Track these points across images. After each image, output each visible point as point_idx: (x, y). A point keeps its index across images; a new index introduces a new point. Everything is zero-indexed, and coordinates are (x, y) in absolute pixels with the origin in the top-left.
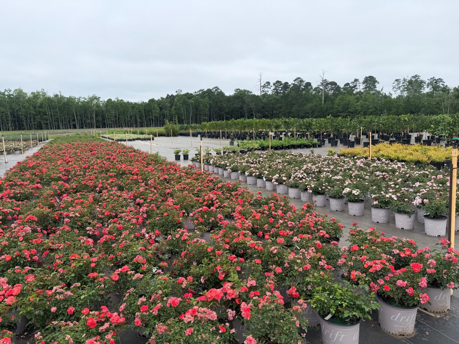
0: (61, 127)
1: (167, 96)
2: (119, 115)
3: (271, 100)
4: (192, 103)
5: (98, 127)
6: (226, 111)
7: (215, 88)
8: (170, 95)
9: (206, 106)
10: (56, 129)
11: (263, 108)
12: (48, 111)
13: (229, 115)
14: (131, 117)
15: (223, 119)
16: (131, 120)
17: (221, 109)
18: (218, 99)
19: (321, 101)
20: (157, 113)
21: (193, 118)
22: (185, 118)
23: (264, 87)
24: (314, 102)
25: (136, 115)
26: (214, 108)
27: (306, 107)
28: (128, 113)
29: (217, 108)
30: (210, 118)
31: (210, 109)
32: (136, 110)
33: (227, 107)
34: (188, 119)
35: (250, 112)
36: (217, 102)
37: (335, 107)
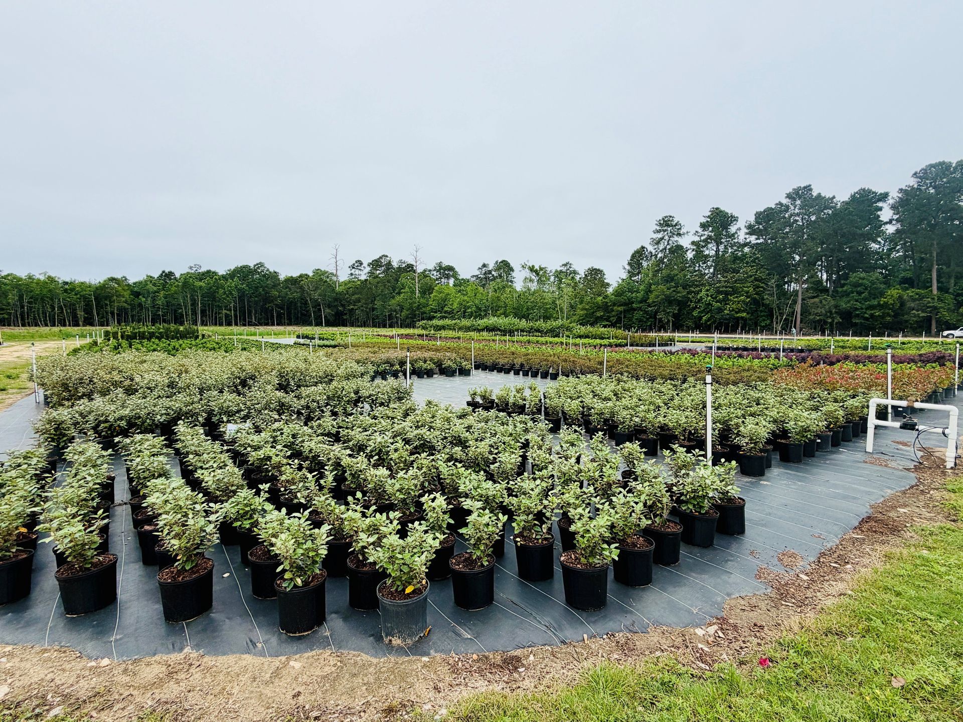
1: (162, 274)
2: (30, 303)
3: (349, 288)
4: (201, 287)
6: (276, 302)
7: (257, 264)
8: (167, 271)
9: (231, 294)
11: (336, 300)
13: (282, 308)
14: (60, 308)
15: (272, 316)
16: (62, 312)
17: (267, 299)
18: (259, 283)
19: (413, 292)
20: (126, 302)
21: (203, 312)
22: (186, 312)
23: (353, 268)
24: (402, 293)
25: (74, 305)
26: (251, 297)
27: (393, 302)
28: (52, 299)
29: (256, 297)
30: (243, 313)
31: (241, 298)
32: (76, 294)
33: (279, 296)
34: (194, 313)
35: (317, 305)
36: (257, 287)
37: (431, 303)
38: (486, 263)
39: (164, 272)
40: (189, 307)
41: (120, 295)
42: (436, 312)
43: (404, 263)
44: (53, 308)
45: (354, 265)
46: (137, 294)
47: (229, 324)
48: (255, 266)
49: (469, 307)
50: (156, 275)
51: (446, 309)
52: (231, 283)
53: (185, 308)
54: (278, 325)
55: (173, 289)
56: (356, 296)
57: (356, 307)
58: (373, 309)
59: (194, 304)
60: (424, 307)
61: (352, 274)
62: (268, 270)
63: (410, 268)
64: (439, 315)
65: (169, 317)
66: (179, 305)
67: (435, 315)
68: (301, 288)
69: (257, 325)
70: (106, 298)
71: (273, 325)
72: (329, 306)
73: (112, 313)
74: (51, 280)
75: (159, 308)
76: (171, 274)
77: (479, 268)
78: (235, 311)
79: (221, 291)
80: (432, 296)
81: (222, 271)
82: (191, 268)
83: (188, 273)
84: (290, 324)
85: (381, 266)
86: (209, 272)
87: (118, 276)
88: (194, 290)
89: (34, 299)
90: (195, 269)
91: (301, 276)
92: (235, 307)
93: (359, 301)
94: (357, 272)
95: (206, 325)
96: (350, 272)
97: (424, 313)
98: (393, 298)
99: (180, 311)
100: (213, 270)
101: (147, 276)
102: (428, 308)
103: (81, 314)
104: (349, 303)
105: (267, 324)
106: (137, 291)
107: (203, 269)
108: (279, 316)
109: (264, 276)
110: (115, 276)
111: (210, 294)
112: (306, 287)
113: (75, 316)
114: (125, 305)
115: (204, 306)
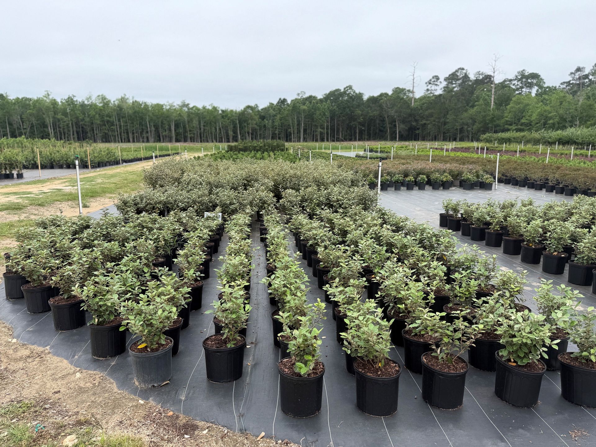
0: (131, 140)
1: (279, 101)
2: (204, 126)
3: (423, 104)
4: (304, 110)
5: (177, 141)
6: (359, 121)
7: (347, 87)
8: (282, 99)
9: (324, 114)
10: (124, 142)
11: (410, 115)
12: (116, 121)
13: (363, 125)
14: (220, 129)
15: (355, 133)
16: (221, 133)
17: (352, 118)
18: (347, 104)
19: (488, 104)
20: (256, 124)
21: (305, 130)
22: (293, 131)
23: (430, 83)
24: (475, 106)
25: (227, 127)
26: (340, 117)
27: (465, 115)
28: (215, 123)
29: (344, 116)
30: (333, 130)
31: (332, 118)
32: (228, 119)
33: (362, 115)
34: (299, 132)
35: (393, 122)
36: (344, 108)
37: (506, 115)
38: (581, 66)
39: (280, 99)
40: (296, 127)
41: (253, 119)
42: (511, 125)
43: (482, 74)
44: (216, 129)
45: (430, 80)
46: (263, 118)
47: (322, 140)
48: (345, 89)
49: (551, 118)
50: (275, 102)
51: (523, 121)
52: (325, 106)
53: (293, 128)
54: (359, 140)
55: (286, 112)
56: (430, 111)
57: (429, 122)
58: (445, 123)
59: (299, 125)
60: (498, 119)
61: (428, 90)
62: (354, 92)
63: (488, 79)
64: (514, 128)
65: (282, 135)
66: (289, 125)
67: (510, 127)
68: (381, 106)
69: (343, 141)
70: (246, 121)
71: (355, 140)
72: (403, 122)
73: (248, 133)
74: (215, 109)
75: (276, 128)
76: (285, 100)
77: (572, 73)
78: (327, 129)
79: (318, 113)
80: (508, 107)
81: (320, 96)
82: (298, 94)
83: (296, 99)
84: (369, 139)
85: (458, 80)
86: (310, 97)
87: (253, 104)
88: (299, 113)
89: (207, 123)
90: (301, 95)
91: (381, 95)
92: (327, 126)
93: (432, 116)
94: (434, 87)
95: (306, 141)
96: (426, 88)
97: (498, 126)
98: (466, 111)
99: (289, 130)
100: (313, 95)
101: (270, 103)
102: (503, 121)
103: (231, 133)
104: (423, 118)
105: (351, 140)
106: (264, 115)
107: (307, 95)
108: (361, 132)
109: (351, 97)
111: (310, 116)
112: (384, 106)
113: (228, 135)
114: (256, 126)
115: (305, 126)
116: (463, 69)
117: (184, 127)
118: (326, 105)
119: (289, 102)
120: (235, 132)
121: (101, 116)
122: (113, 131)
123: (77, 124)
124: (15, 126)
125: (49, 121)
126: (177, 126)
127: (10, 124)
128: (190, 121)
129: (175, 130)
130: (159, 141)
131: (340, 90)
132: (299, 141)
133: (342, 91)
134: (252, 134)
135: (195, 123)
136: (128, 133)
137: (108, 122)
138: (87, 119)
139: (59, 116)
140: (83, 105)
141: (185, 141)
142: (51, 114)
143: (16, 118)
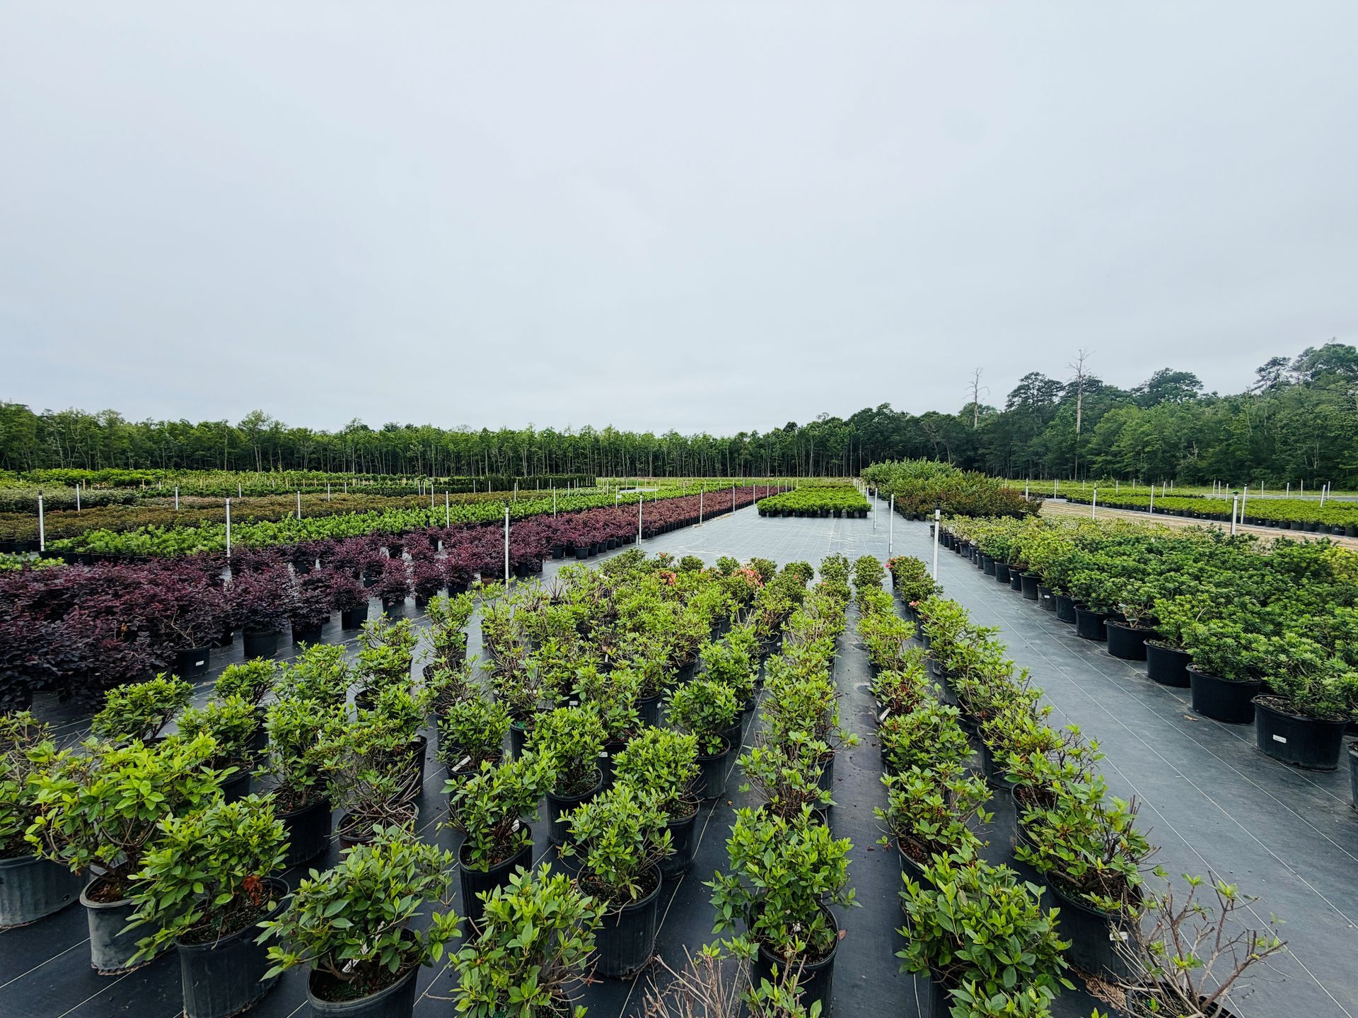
0: (604, 474)
1: (787, 426)
4: (814, 436)
5: (655, 475)
7: (881, 406)
8: (792, 423)
9: (843, 441)
18: (878, 427)
20: (751, 455)
21: (816, 463)
22: (799, 463)
25: (714, 458)
26: (866, 444)
27: (1036, 440)
28: (699, 454)
29: (871, 444)
30: (857, 461)
31: (854, 446)
32: (717, 449)
34: (807, 464)
35: (944, 450)
36: (873, 433)
37: (1092, 439)
38: (1279, 356)
39: (789, 424)
40: (804, 458)
41: (748, 448)
42: (1097, 455)
44: (700, 461)
46: (761, 446)
48: (878, 408)
50: (782, 427)
51: (1114, 448)
52: (845, 430)
53: (799, 459)
57: (988, 451)
58: (1011, 453)
59: (807, 456)
60: (1081, 446)
62: (892, 411)
65: (783, 469)
66: (794, 455)
67: (1095, 459)
68: (922, 429)
70: (738, 451)
72: (957, 451)
73: (740, 465)
74: (706, 438)
75: (776, 459)
76: (794, 425)
78: (848, 460)
79: (833, 439)
80: (1098, 427)
81: (845, 417)
82: (819, 417)
83: (811, 423)
86: (833, 419)
87: (750, 431)
88: (809, 440)
89: (689, 455)
90: (822, 418)
91: (928, 415)
92: (849, 456)
93: (991, 443)
95: (818, 476)
96: (1008, 403)
98: (1039, 435)
99: (794, 462)
100: (838, 417)
101: (775, 429)
102: (1086, 448)
103: (718, 466)
106: (761, 444)
107: (830, 417)
109: (889, 418)
110: (744, 431)
111: (822, 443)
112: (927, 428)
113: (714, 468)
114: (749, 457)
115: (817, 455)
116: (1037, 374)
117: (664, 459)
118: (848, 430)
119: (799, 426)
120: (724, 465)
121: (575, 449)
122: (586, 464)
123: (550, 455)
124: (493, 459)
125: (524, 453)
126: (656, 457)
127: (489, 457)
128: (669, 453)
129: (653, 463)
130: (636, 475)
131: (871, 410)
132: (807, 475)
133: (875, 410)
134: (745, 466)
135: (674, 454)
136: (600, 466)
137: (582, 454)
138: (560, 452)
139: (533, 449)
140: (560, 436)
141: (664, 476)
142: (526, 446)
143: (494, 451)
